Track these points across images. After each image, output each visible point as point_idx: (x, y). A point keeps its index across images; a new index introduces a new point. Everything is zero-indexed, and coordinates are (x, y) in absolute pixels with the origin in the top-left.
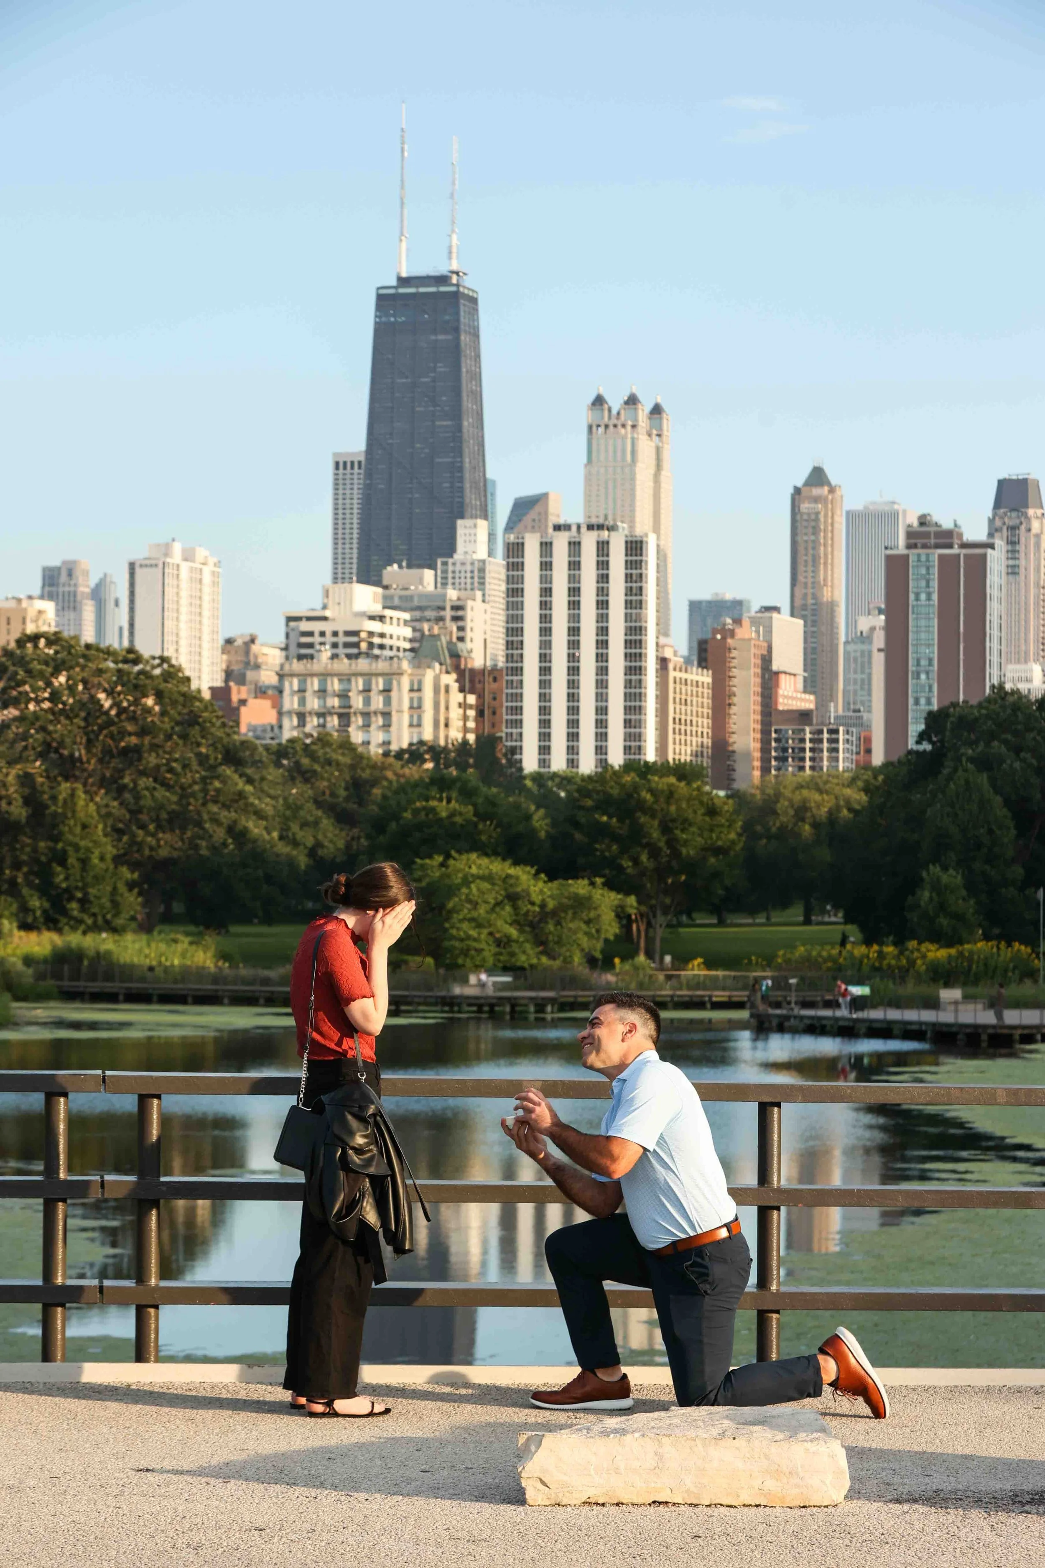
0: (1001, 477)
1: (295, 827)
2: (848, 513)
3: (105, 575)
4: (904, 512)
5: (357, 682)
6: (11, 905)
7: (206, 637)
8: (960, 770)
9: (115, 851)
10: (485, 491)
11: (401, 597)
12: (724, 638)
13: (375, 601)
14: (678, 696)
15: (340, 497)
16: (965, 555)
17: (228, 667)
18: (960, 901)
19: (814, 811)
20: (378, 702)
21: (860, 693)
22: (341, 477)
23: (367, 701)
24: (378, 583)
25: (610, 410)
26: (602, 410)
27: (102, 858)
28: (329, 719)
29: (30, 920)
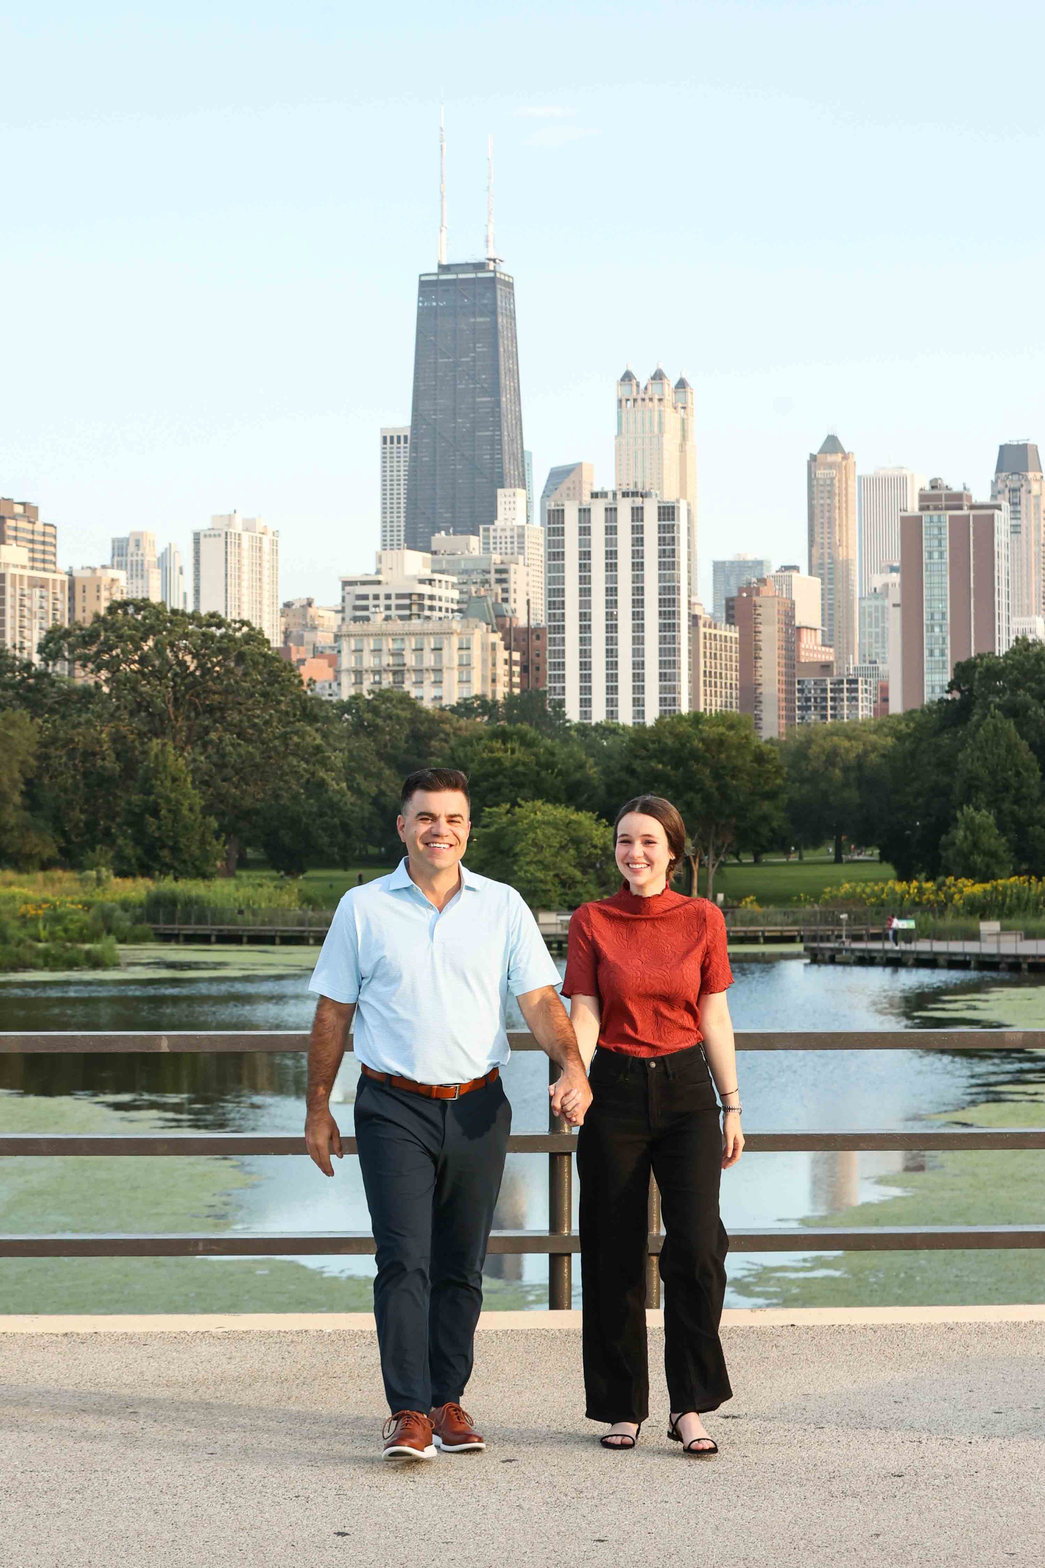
0: (1003, 443)
1: (359, 778)
2: (860, 478)
3: (170, 545)
4: (912, 476)
5: (410, 641)
6: (106, 852)
7: (266, 602)
8: (989, 717)
9: (203, 803)
10: (523, 461)
11: (448, 562)
12: (750, 596)
13: (424, 566)
14: (708, 651)
15: (388, 469)
16: (974, 516)
17: (287, 629)
18: (992, 840)
19: (844, 757)
20: (429, 660)
21: (874, 645)
22: (388, 450)
23: (420, 659)
24: (427, 549)
25: (638, 385)
26: (631, 385)
27: (191, 809)
28: (384, 676)
29: (125, 868)
